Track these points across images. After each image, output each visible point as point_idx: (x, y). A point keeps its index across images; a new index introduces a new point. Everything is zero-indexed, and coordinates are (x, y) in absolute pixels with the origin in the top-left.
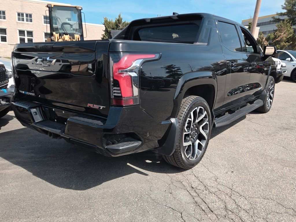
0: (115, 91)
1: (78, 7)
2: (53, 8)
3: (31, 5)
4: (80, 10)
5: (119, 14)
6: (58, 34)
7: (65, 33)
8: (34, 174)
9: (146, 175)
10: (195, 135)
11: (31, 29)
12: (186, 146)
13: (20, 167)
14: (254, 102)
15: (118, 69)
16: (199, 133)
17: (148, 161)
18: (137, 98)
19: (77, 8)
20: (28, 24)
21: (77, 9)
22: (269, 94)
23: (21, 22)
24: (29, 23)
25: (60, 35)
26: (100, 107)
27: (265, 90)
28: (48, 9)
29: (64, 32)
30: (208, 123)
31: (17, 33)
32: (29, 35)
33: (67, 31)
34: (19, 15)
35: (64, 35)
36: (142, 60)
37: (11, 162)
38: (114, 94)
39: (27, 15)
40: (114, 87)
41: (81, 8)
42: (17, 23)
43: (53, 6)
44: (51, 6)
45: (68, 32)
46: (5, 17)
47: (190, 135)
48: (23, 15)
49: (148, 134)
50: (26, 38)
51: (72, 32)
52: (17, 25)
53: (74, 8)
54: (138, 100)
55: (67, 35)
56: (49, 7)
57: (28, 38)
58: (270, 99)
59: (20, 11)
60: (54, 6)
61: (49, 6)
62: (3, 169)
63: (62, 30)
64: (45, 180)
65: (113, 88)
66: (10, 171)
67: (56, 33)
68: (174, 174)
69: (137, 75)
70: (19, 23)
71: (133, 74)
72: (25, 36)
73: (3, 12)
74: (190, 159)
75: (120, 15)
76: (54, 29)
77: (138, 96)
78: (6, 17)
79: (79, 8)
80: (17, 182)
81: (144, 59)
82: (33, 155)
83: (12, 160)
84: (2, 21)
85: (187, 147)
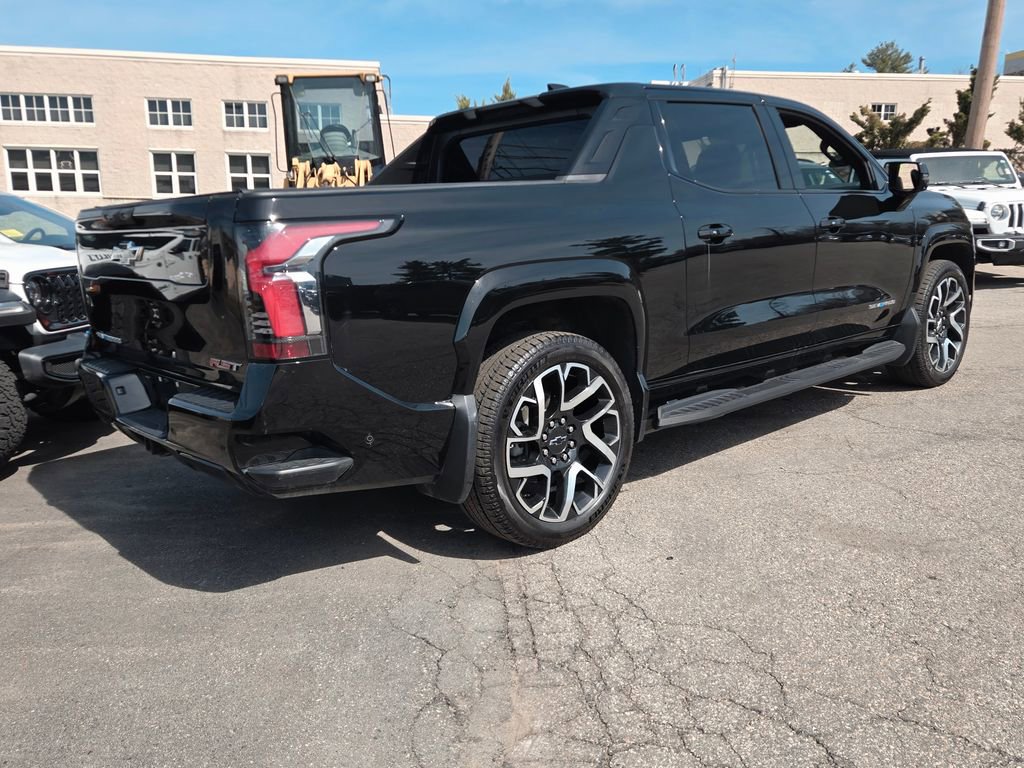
0: (259, 323)
1: (366, 75)
2: (292, 85)
3: (262, 75)
4: (374, 83)
5: (504, 83)
6: (308, 163)
7: (328, 157)
8: (122, 554)
9: (413, 560)
10: (569, 447)
11: (265, 148)
12: (522, 479)
13: (97, 536)
14: (864, 352)
15: (260, 265)
16: (581, 443)
17: (441, 528)
18: (319, 340)
19: (363, 79)
20: (255, 133)
21: (364, 83)
22: (946, 323)
23: (235, 129)
24: (258, 129)
25: (313, 166)
26: (232, 366)
27: (913, 310)
28: (278, 89)
29: (324, 154)
30: (615, 413)
31: (224, 163)
32: (257, 169)
33: (336, 150)
34: (229, 107)
35: (323, 164)
36: (332, 237)
37: (81, 523)
38: (256, 331)
39: (251, 107)
40: (254, 313)
41: (373, 79)
42: (224, 132)
43: (291, 80)
44: (284, 80)
45: (338, 154)
46: (190, 117)
47: (546, 448)
48: (239, 107)
49: (370, 438)
50: (250, 177)
51: (349, 153)
52: (225, 140)
53: (353, 79)
54: (324, 343)
55: (332, 163)
56: (282, 85)
57: (255, 178)
58: (948, 341)
59: (233, 98)
60: (295, 78)
61: (280, 80)
62: (54, 540)
63: (320, 150)
64: (141, 567)
65: (253, 315)
66: (70, 543)
67: (300, 161)
68: (497, 562)
69: (314, 279)
70: (230, 133)
71: (303, 277)
72: (246, 172)
73: (184, 103)
74: (541, 517)
75: (508, 85)
76: (300, 147)
77: (321, 333)
78: (193, 118)
79: (368, 78)
80: (72, 568)
81: (336, 235)
82: (144, 508)
83: (85, 520)
84: (181, 131)
85: (525, 480)
